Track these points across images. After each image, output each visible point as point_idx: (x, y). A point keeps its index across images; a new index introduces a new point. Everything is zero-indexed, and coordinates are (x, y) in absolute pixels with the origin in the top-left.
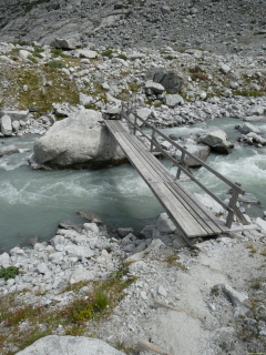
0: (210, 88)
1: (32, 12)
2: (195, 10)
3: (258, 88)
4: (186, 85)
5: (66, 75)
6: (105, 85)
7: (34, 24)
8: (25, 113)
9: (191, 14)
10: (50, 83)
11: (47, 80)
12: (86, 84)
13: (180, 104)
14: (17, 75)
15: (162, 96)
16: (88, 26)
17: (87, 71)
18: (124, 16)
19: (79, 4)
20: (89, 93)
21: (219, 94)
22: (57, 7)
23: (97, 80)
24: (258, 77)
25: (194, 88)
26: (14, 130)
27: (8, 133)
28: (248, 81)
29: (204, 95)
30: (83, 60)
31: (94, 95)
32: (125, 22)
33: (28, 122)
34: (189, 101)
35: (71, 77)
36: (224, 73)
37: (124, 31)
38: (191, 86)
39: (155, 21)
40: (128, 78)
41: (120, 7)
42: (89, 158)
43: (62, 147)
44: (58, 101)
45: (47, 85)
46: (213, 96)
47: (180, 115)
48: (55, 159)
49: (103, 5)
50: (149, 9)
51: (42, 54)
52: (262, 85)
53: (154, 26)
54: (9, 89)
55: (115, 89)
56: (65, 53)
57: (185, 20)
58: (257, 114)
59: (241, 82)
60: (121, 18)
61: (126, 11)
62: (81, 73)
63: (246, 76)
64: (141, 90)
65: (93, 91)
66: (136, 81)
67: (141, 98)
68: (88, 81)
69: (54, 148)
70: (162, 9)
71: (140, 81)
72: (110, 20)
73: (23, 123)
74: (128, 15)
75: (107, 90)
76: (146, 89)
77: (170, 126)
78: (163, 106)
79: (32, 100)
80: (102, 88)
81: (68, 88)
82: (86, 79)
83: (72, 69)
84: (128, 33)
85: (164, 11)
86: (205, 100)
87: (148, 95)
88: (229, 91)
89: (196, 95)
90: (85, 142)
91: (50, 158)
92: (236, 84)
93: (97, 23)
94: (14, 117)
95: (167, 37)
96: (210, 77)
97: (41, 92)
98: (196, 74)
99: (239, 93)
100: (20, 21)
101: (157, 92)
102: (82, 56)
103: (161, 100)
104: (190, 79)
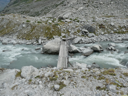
0: (106, 31)
1: (58, 7)
2: (112, 3)
3: (125, 30)
4: (97, 30)
5: (58, 27)
6: (70, 30)
7: (58, 10)
8: (45, 38)
9: (111, 4)
10: (53, 30)
11: (53, 29)
12: (64, 30)
13: (93, 36)
14: (45, 28)
15: (88, 34)
16: (74, 10)
17: (65, 26)
18: (86, 6)
19: (72, 4)
20: (64, 33)
21: (109, 33)
22: (65, 5)
23: (67, 29)
24: (125, 27)
25: (100, 31)
26: (41, 43)
27: (40, 44)
28: (121, 28)
29: (103, 33)
30: (66, 23)
31: (66, 33)
32: (87, 8)
33: (46, 41)
34: (97, 35)
35: (60, 28)
36: (112, 26)
37: (86, 11)
38: (98, 30)
39: (97, 7)
40: (78, 28)
41: (85, 4)
42: (56, 51)
43: (49, 48)
44: (55, 35)
45: (53, 31)
46: (106, 33)
47: (91, 40)
48: (47, 51)
49: (80, 3)
50: (95, 4)
51: (55, 21)
52: (127, 29)
53: (97, 9)
54: (42, 32)
55: (73, 32)
56: (62, 20)
57: (108, 6)
58: (119, 40)
59: (118, 29)
60: (85, 7)
61: (87, 5)
62: (63, 27)
63: (120, 27)
64: (81, 32)
65: (66, 32)
66: (79, 29)
67: (80, 34)
68: (65, 29)
69: (47, 48)
70: (100, 3)
71: (81, 29)
72: (82, 8)
73: (44, 41)
74: (87, 6)
75: (70, 32)
76: (82, 31)
77: (86, 43)
78: (87, 37)
79: (48, 35)
80: (68, 31)
81: (58, 31)
82: (64, 29)
83: (61, 26)
84: (87, 11)
85: (100, 4)
86: (103, 35)
87: (83, 33)
88: (112, 32)
89: (100, 33)
90: (55, 47)
91: (46, 51)
92: (116, 29)
93: (77, 9)
94: (42, 39)
95: (101, 12)
96: (106, 27)
97: (51, 33)
98: (101, 26)
99: (116, 32)
100: (54, 10)
101: (86, 32)
102: (66, 22)
103: (87, 35)
104: (98, 28)
